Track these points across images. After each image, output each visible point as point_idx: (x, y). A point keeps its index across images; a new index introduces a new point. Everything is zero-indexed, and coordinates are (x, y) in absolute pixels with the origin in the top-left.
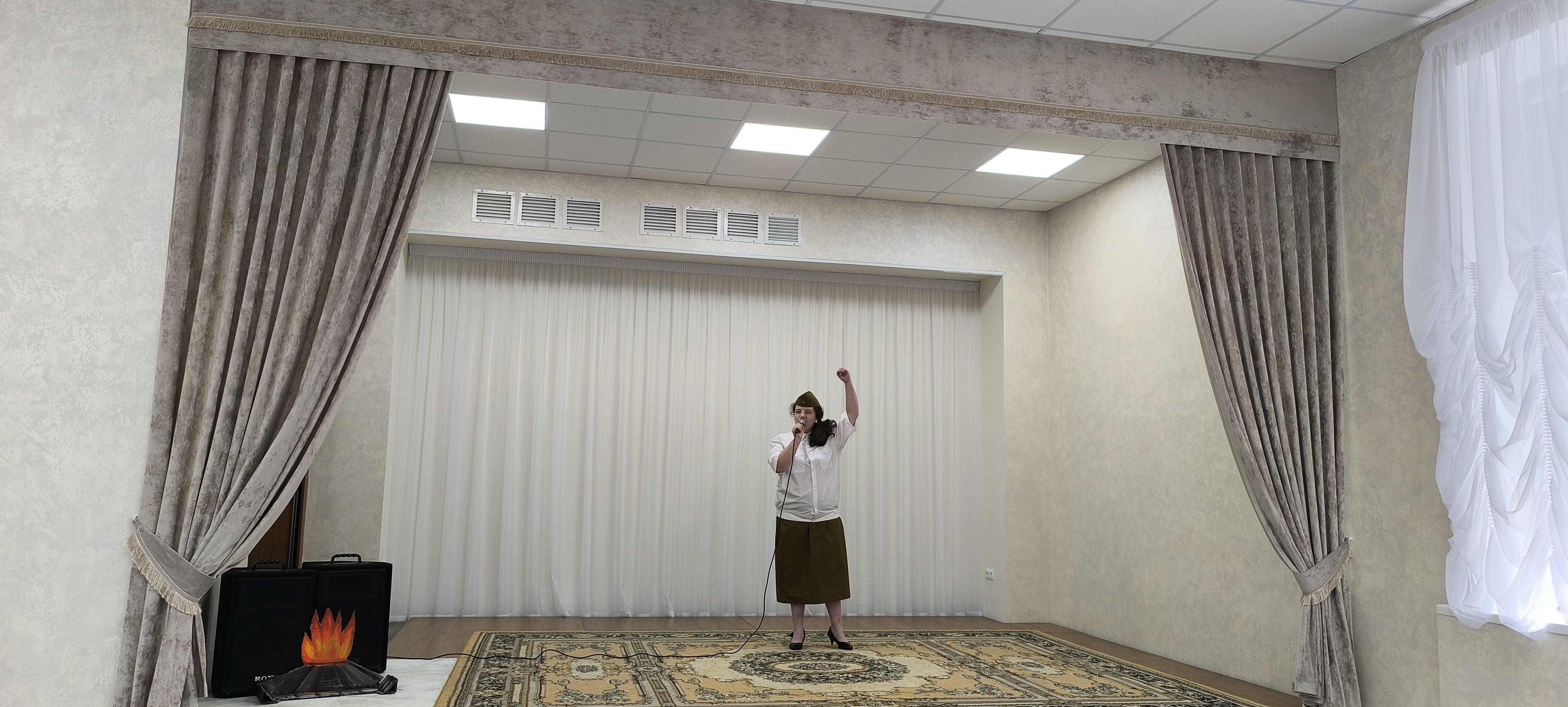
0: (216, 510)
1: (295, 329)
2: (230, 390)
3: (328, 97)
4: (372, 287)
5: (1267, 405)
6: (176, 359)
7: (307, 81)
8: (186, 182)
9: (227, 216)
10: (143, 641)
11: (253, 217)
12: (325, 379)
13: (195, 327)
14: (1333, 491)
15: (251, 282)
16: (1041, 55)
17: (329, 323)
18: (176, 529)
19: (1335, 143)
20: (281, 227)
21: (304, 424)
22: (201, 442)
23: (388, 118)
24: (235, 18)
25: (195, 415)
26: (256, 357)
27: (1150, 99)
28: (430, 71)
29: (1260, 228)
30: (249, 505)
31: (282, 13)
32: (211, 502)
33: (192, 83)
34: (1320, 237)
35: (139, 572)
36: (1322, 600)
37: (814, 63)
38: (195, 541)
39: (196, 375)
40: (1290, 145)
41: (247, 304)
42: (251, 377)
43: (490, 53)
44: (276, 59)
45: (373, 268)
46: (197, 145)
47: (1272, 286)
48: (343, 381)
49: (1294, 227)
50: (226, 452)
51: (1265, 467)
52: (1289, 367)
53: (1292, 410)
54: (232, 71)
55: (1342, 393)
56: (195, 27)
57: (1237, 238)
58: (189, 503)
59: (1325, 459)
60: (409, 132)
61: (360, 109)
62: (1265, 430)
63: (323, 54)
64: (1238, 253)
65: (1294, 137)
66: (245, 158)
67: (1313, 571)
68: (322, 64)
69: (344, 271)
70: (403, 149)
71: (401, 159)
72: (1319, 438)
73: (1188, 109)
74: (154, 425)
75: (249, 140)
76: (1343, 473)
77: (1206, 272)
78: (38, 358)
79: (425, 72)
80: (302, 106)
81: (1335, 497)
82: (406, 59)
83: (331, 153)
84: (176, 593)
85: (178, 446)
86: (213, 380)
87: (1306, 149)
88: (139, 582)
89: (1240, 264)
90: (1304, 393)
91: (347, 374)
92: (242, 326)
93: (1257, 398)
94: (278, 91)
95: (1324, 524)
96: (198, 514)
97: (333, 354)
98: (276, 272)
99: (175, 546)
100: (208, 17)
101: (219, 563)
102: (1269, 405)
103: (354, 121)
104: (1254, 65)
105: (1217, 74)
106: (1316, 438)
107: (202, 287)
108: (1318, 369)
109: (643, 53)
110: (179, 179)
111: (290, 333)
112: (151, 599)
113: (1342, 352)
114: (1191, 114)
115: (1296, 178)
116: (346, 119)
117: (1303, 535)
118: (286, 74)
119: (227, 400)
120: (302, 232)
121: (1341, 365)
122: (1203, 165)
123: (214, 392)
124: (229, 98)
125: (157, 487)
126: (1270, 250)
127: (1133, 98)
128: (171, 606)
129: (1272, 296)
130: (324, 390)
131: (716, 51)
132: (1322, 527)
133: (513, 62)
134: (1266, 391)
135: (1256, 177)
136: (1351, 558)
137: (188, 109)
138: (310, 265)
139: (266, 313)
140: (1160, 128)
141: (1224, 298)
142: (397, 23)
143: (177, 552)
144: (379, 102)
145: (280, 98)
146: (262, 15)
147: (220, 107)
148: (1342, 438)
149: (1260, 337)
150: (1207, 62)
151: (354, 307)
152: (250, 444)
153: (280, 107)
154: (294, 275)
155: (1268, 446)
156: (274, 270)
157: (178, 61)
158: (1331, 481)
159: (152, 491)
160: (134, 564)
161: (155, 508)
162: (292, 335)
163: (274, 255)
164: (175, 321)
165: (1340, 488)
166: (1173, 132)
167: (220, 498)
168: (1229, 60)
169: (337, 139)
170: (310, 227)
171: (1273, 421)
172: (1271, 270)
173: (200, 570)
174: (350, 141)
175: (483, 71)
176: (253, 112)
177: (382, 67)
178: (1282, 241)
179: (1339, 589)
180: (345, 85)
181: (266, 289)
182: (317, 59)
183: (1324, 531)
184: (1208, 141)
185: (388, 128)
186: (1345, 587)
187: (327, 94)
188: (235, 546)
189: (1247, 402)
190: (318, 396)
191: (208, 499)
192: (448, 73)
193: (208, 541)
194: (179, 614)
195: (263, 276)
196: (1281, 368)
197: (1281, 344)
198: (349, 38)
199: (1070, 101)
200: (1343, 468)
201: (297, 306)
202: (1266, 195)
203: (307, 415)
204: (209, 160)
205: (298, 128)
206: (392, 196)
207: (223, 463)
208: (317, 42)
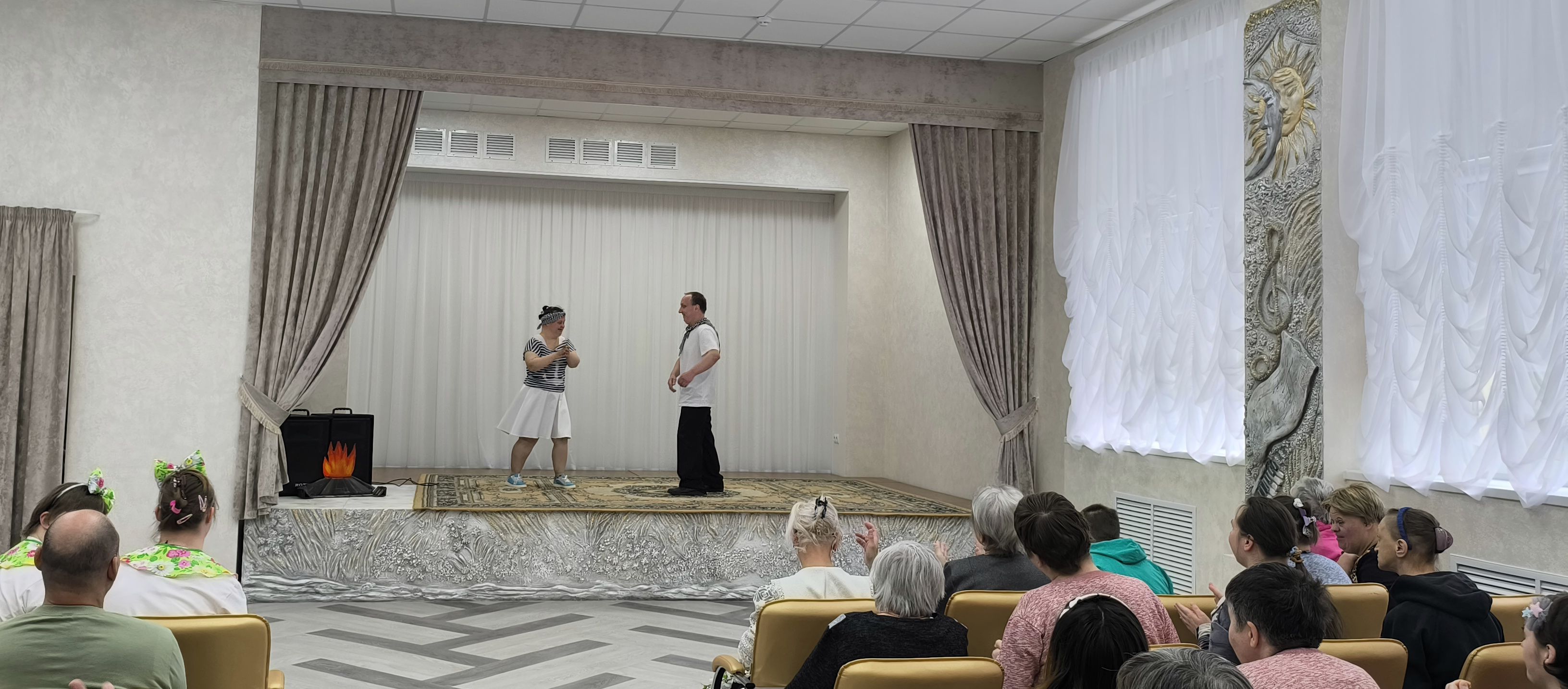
0: (288, 372)
1: (331, 260)
2: (294, 299)
3: (346, 111)
4: (377, 233)
5: (979, 305)
6: (261, 280)
7: (333, 101)
8: (263, 169)
9: (287, 190)
10: (251, 449)
11: (303, 190)
12: (350, 292)
13: (272, 260)
14: (1025, 365)
15: (304, 232)
16: (823, 63)
17: (352, 257)
18: (266, 384)
19: (1040, 119)
20: (320, 197)
21: (338, 320)
22: (279, 331)
23: (384, 124)
24: (287, 62)
25: (273, 314)
26: (308, 278)
27: (901, 92)
28: (408, 91)
29: (979, 182)
30: (309, 368)
31: (316, 57)
32: (286, 367)
33: (262, 104)
34: (1025, 187)
35: (246, 408)
36: (1011, 438)
37: (662, 75)
38: (277, 390)
39: (273, 290)
40: (1005, 121)
41: (302, 245)
42: (306, 290)
43: (447, 78)
44: (313, 87)
45: (377, 221)
46: (269, 146)
47: (986, 222)
48: (361, 293)
49: (1005, 180)
50: (292, 336)
51: (975, 348)
52: (996, 279)
53: (997, 309)
54: (286, 96)
55: (1035, 297)
56: (263, 69)
57: (963, 188)
58: (273, 367)
59: (1020, 343)
60: (397, 132)
61: (365, 118)
62: (976, 323)
63: (342, 83)
64: (962, 200)
65: (1009, 115)
66: (296, 151)
67: (1005, 419)
68: (341, 89)
69: (360, 223)
70: (394, 142)
71: (392, 149)
72: (1016, 328)
73: (929, 97)
74: (250, 320)
75: (299, 141)
76: (1034, 352)
77: (937, 214)
78: (181, 279)
79: (406, 92)
80: (330, 117)
81: (1026, 369)
82: (394, 84)
83: (348, 147)
84: (269, 421)
85: (265, 333)
86: (284, 293)
87: (1018, 124)
88: (246, 414)
89: (964, 207)
90: (1006, 297)
91: (363, 288)
92: (299, 259)
93: (971, 300)
94: (314, 107)
95: (1017, 387)
96: (278, 374)
97: (355, 276)
98: (318, 225)
99: (266, 393)
100: (269, 61)
101: (291, 404)
102: (980, 306)
103: (362, 126)
104: (980, 63)
105: (952, 72)
106: (1014, 328)
107: (275, 235)
108: (1018, 280)
109: (546, 73)
110: (258, 167)
111: (328, 263)
112: (254, 424)
113: (1037, 268)
114: (931, 101)
115: (1008, 146)
116: (358, 126)
117: (1000, 394)
118: (319, 97)
119: (293, 305)
120: (333, 199)
121: (1035, 277)
122: (938, 137)
123: (285, 300)
124: (285, 113)
125: (254, 357)
126: (987, 196)
127: (889, 92)
128: (266, 428)
129: (986, 229)
130: (350, 298)
131: (595, 70)
132: (1015, 389)
133: (462, 83)
134: (978, 296)
135: (977, 146)
136: (1037, 411)
137: (261, 120)
138: (339, 219)
139: (313, 251)
140: (907, 113)
141: (950, 230)
142: (388, 60)
143: (267, 395)
144: (378, 112)
145: (316, 113)
146: (304, 58)
147: (279, 119)
148: (1033, 329)
149: (975, 258)
150: (946, 63)
151: (366, 247)
152: (306, 332)
153: (317, 118)
154: (329, 226)
155: (978, 334)
156: (317, 224)
157: (253, 91)
158: (1023, 358)
159: (251, 360)
160: (243, 404)
161: (253, 371)
162: (330, 265)
163: (316, 214)
164: (260, 256)
165: (1030, 362)
166: (917, 115)
167: (291, 364)
168: (961, 60)
169: (352, 138)
170: (337, 196)
171: (982, 316)
172: (987, 211)
173: (282, 407)
174: (361, 139)
175: (443, 90)
176: (301, 122)
177: (379, 89)
178: (995, 190)
179: (1026, 432)
180: (356, 103)
181: (313, 235)
182: (339, 87)
183: (1016, 392)
184: (942, 120)
185: (384, 131)
186: (1030, 431)
187: (345, 109)
188: (301, 394)
189: (963, 304)
190: (346, 302)
191: (284, 364)
192: (420, 92)
193: (286, 390)
194: (271, 434)
195: (311, 228)
196: (991, 279)
197: (992, 262)
198: (358, 72)
199: (843, 95)
200: (1034, 349)
201: (332, 245)
202: (986, 158)
203: (340, 315)
204: (275, 153)
205: (328, 132)
206: (387, 174)
207: (291, 344)
208: (338, 75)
